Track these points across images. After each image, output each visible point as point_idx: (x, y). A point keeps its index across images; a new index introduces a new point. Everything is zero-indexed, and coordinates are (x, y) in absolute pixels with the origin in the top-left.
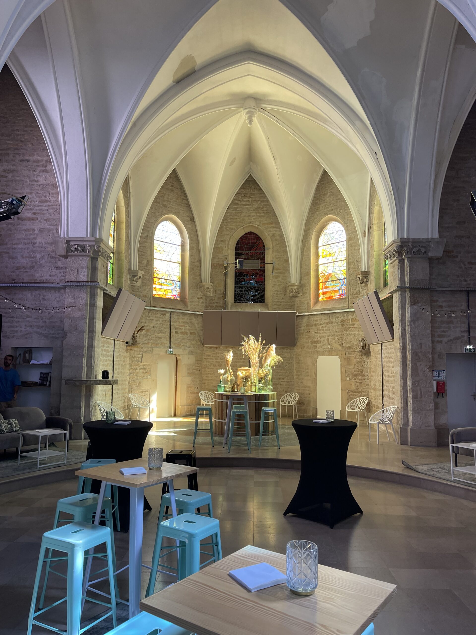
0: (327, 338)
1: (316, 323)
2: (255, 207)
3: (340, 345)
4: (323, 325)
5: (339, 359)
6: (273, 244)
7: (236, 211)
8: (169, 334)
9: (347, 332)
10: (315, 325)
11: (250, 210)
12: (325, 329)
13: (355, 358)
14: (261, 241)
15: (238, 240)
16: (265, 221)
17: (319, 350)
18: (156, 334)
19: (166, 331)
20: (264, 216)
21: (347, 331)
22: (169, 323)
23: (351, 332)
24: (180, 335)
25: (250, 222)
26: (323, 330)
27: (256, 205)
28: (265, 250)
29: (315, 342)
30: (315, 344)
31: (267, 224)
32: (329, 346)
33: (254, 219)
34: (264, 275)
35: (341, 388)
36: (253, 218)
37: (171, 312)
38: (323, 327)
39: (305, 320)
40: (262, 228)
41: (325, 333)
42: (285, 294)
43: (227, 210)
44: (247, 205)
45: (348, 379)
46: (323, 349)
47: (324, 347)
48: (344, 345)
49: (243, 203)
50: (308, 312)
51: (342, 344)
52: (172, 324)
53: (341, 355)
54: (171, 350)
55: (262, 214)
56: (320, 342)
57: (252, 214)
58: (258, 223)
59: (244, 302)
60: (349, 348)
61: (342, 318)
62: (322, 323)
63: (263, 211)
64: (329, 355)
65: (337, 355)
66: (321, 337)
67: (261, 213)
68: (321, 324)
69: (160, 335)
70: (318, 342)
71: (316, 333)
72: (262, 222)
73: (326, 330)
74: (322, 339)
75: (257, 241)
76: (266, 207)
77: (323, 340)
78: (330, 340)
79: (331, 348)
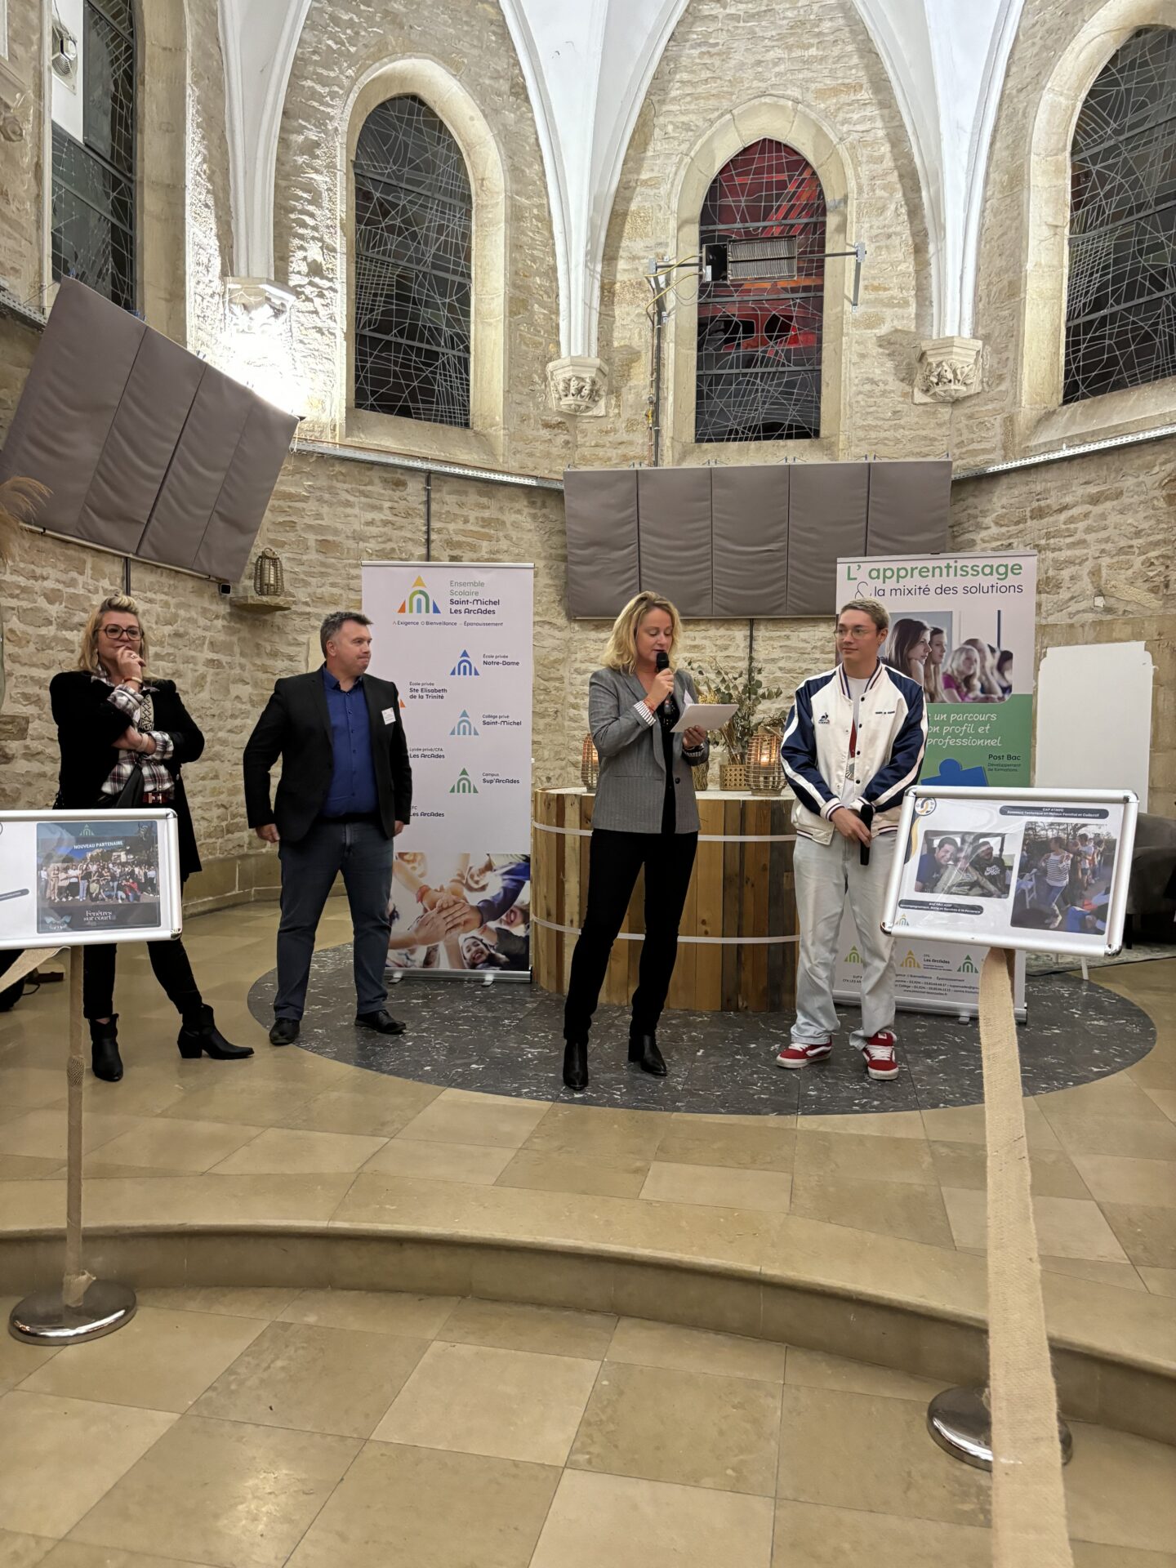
0: (1090, 563)
3: (1154, 590)
5: (1148, 656)
7: (704, 49)
10: (1039, 514)
12: (1081, 525)
14: (806, 175)
16: (828, 81)
17: (1051, 620)
20: (822, 59)
22: (420, 523)
25: (764, 93)
26: (1072, 533)
27: (789, 14)
28: (824, 213)
31: (835, 91)
32: (1100, 602)
33: (778, 74)
34: (821, 321)
36: (777, 69)
37: (429, 473)
38: (1072, 520)
39: (991, 498)
40: (816, 111)
41: (1082, 543)
42: (907, 395)
46: (1071, 615)
47: (1074, 607)
48: (1174, 589)
50: (1005, 459)
51: (1167, 586)
52: (435, 524)
53: (1159, 634)
55: (813, 51)
56: (1058, 586)
57: (771, 55)
58: (795, 93)
59: (735, 440)
62: (1068, 499)
63: (820, 34)
64: (1097, 641)
66: (1061, 565)
67: (810, 46)
70: (1051, 585)
71: (1039, 548)
72: (813, 86)
73: (1089, 530)
74: (1066, 574)
75: (791, 178)
78: (1104, 572)
79: (1108, 610)
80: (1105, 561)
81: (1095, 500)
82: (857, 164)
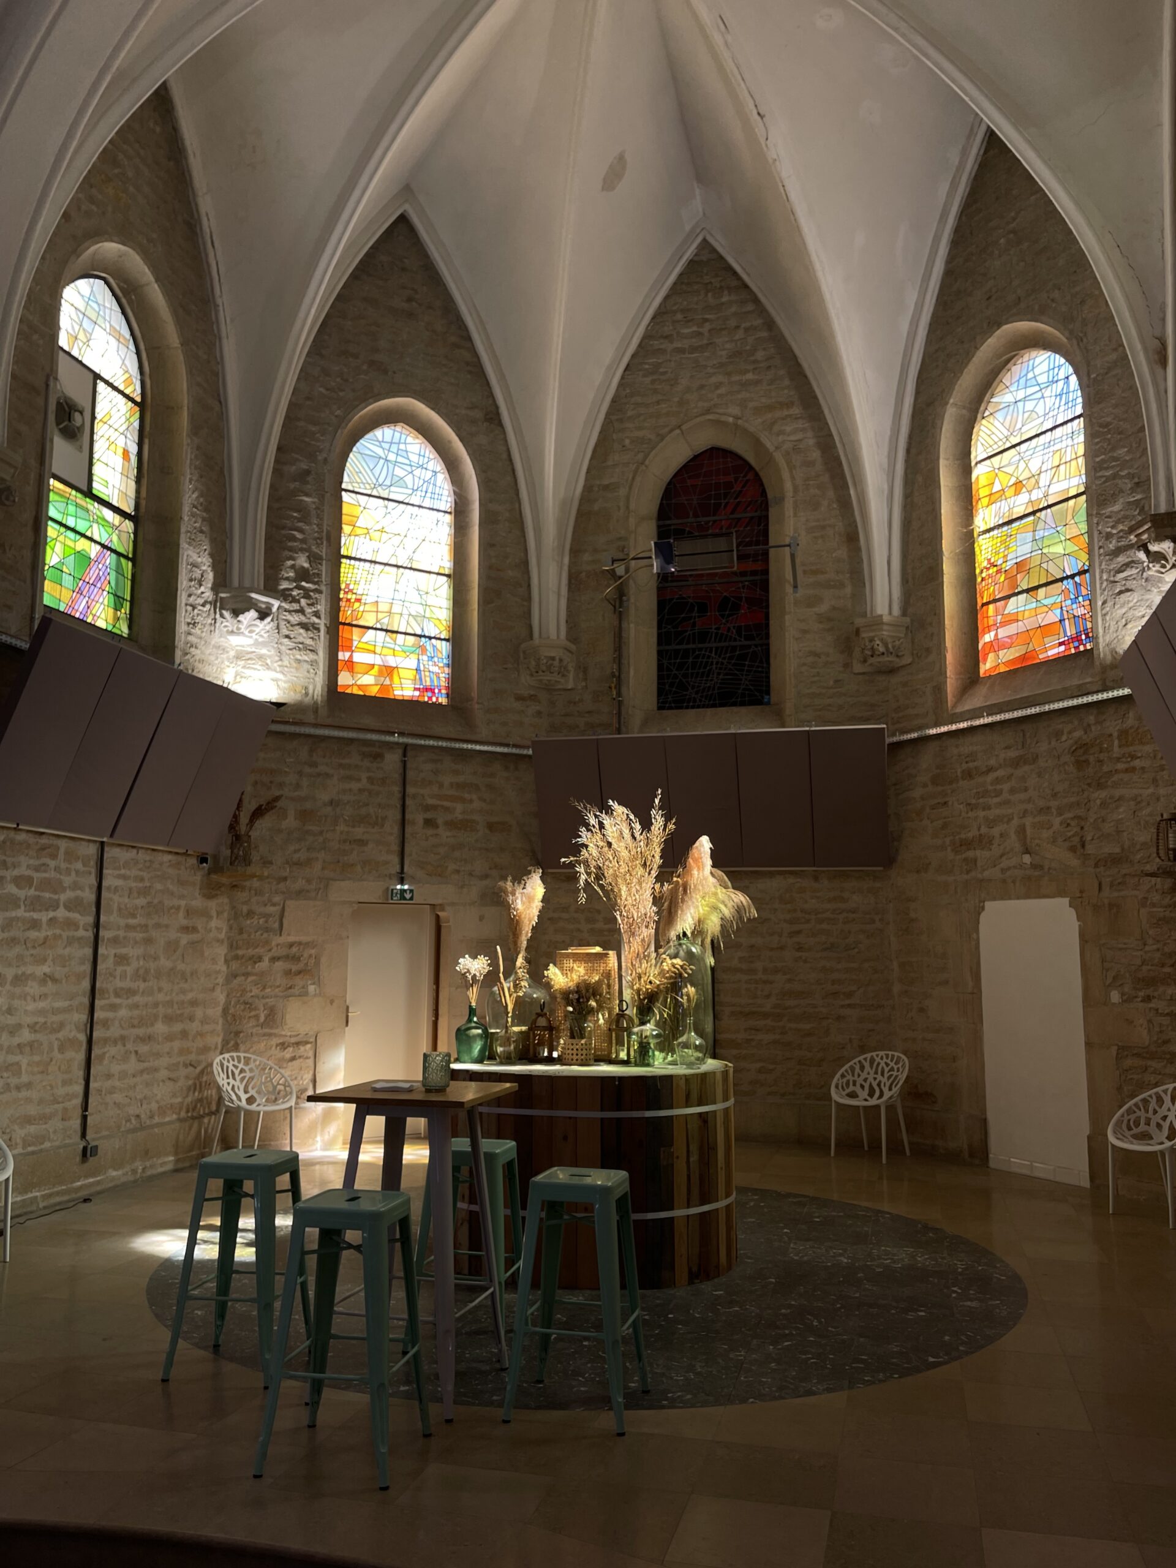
0: (1015, 822)
1: (971, 765)
2: (724, 353)
3: (1073, 849)
4: (1000, 773)
5: (1073, 912)
6: (793, 478)
7: (655, 377)
8: (396, 830)
9: (1103, 794)
10: (968, 775)
11: (705, 367)
12: (1006, 787)
13: (1143, 902)
14: (750, 476)
15: (669, 483)
16: (763, 400)
17: (986, 874)
18: (342, 827)
19: (384, 818)
20: (757, 382)
21: (1100, 786)
22: (396, 789)
23: (1117, 793)
24: (445, 834)
25: (708, 411)
26: (999, 793)
27: (728, 346)
28: (767, 510)
29: (967, 844)
30: (970, 854)
31: (770, 408)
32: (1027, 859)
33: (720, 396)
34: (767, 601)
35: (1087, 1036)
36: (719, 392)
37: (405, 748)
38: (997, 781)
39: (927, 759)
40: (754, 424)
41: (1007, 802)
42: (847, 666)
43: (623, 378)
44: (693, 349)
45: (1115, 997)
46: (1003, 870)
47: (1005, 863)
48: (1090, 849)
49: (678, 344)
50: (937, 724)
51: (1083, 846)
52: (410, 790)
53: (1081, 892)
54: (406, 887)
55: (750, 376)
56: (991, 842)
57: (713, 380)
58: (735, 410)
59: (693, 707)
60: (1115, 860)
61: (1077, 734)
62: (992, 762)
63: (755, 362)
64: (1027, 897)
65: (1061, 894)
66: (991, 823)
67: (747, 371)
68: (990, 770)
69: (359, 832)
70: (984, 842)
71: (971, 807)
72: (751, 405)
73: (1012, 791)
74: (996, 831)
75: (736, 480)
76: (764, 349)
77: (1001, 835)
78: (1029, 831)
79: (1034, 866)
80: (1028, 821)
81: (1016, 763)
82: (791, 468)
